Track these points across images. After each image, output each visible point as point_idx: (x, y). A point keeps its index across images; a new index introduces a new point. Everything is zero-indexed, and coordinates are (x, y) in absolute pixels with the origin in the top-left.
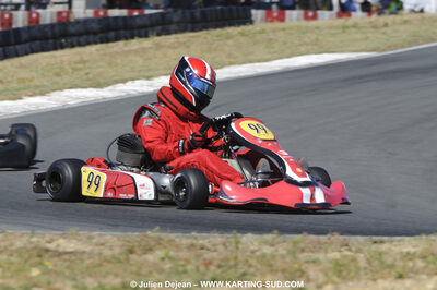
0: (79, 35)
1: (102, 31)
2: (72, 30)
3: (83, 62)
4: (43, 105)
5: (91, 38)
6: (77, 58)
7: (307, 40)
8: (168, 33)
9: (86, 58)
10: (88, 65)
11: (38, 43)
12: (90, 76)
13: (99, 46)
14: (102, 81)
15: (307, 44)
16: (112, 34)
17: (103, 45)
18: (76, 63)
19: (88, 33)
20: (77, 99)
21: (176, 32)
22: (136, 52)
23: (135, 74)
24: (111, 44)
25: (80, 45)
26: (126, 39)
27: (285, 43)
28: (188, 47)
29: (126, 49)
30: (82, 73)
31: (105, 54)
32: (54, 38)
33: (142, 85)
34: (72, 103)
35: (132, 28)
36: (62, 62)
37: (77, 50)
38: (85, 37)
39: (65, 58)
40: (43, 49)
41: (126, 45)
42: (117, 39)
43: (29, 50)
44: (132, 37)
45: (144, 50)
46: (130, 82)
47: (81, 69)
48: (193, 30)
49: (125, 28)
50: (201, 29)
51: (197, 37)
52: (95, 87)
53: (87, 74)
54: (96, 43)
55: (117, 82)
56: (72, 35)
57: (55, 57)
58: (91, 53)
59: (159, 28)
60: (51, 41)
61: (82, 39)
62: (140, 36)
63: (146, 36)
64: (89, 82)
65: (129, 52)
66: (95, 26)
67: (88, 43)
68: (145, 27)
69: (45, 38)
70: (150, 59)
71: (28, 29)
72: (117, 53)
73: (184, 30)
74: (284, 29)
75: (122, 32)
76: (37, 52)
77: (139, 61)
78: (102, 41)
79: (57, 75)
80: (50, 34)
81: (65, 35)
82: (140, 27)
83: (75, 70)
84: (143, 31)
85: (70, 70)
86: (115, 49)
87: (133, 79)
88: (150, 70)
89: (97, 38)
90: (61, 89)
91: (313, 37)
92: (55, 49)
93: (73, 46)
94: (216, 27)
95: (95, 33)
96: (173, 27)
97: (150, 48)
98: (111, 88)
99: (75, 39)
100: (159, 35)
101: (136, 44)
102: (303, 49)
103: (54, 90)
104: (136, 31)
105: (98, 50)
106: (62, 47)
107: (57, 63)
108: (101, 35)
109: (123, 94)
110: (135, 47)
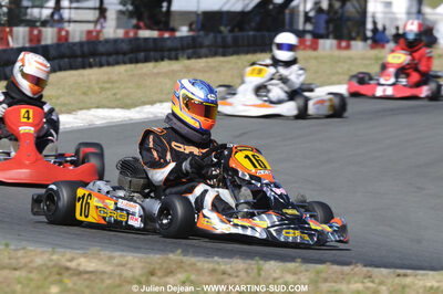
0: (109, 54)
1: (132, 51)
2: (101, 49)
3: (110, 81)
4: (69, 123)
5: (121, 58)
6: (106, 77)
7: (339, 70)
8: (199, 57)
9: (115, 78)
10: (117, 85)
11: (66, 60)
12: (118, 96)
13: (129, 67)
14: (129, 101)
15: (339, 74)
16: (142, 55)
17: (133, 66)
18: (104, 82)
19: (117, 53)
20: (103, 118)
21: (206, 56)
22: (166, 74)
23: (164, 97)
24: (140, 65)
25: (109, 64)
26: (156, 60)
27: (316, 72)
28: (218, 71)
29: (155, 71)
30: (109, 93)
31: (133, 75)
34: (99, 123)
35: (162, 50)
36: (90, 81)
37: (106, 69)
38: (114, 57)
39: (93, 77)
40: (71, 68)
41: (155, 67)
42: (146, 60)
43: (57, 68)
44: (162, 60)
45: (174, 72)
46: (158, 105)
47: (108, 89)
48: (224, 55)
49: (155, 50)
50: (232, 54)
51: (228, 62)
52: (122, 108)
53: (115, 94)
54: (125, 63)
55: (144, 103)
56: (102, 54)
57: (83, 76)
58: (120, 73)
59: (190, 51)
60: (80, 60)
61: (111, 59)
62: (170, 59)
63: (176, 59)
64: (117, 103)
65: (158, 74)
66: (125, 47)
67: (117, 63)
68: (176, 49)
69: (73, 56)
71: (58, 46)
72: (145, 74)
73: (215, 54)
74: (316, 58)
75: (152, 54)
76: (65, 70)
77: (168, 83)
78: (131, 62)
79: (85, 94)
80: (79, 52)
81: (94, 54)
82: (170, 50)
83: (102, 89)
84: (173, 54)
85: (98, 90)
86: (145, 70)
87: (161, 101)
89: (127, 58)
90: (88, 108)
91: (346, 66)
92: (84, 67)
93: (101, 65)
94: (247, 53)
95: (124, 54)
96: (204, 51)
97: (181, 71)
98: (138, 109)
99: (104, 59)
100: (189, 58)
101: (165, 66)
102: (334, 78)
103: (81, 109)
104: (166, 54)
105: (126, 71)
106: (91, 66)
107: (84, 82)
108: (131, 55)
109: (151, 116)
110: (165, 70)
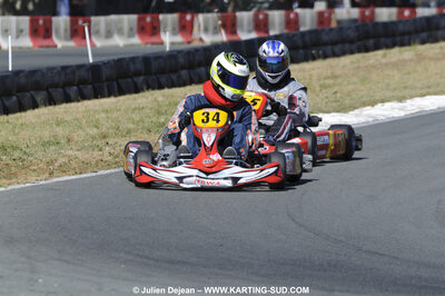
0: (334, 43)
1: (359, 39)
2: (325, 38)
3: (335, 77)
5: (347, 46)
6: (329, 72)
9: (338, 72)
10: (340, 80)
12: (338, 95)
14: (347, 102)
16: (371, 42)
18: (326, 78)
19: (343, 41)
22: (395, 65)
23: (389, 94)
24: (371, 54)
25: (335, 55)
29: (384, 61)
30: (331, 91)
31: (359, 68)
32: (305, 47)
33: (393, 109)
35: (394, 35)
37: (330, 61)
38: (340, 46)
39: (315, 72)
41: (384, 56)
42: (377, 47)
44: (393, 45)
45: (404, 62)
46: (379, 105)
47: (329, 86)
49: (386, 36)
52: (339, 111)
53: (336, 92)
54: (352, 53)
55: (364, 104)
56: (326, 44)
57: (304, 71)
58: (344, 67)
59: (425, 34)
60: (301, 51)
61: (337, 49)
62: (402, 45)
63: (409, 44)
64: (334, 105)
65: (387, 65)
66: (352, 34)
67: (344, 53)
68: (409, 33)
70: (409, 73)
72: (373, 66)
75: (382, 40)
77: (396, 75)
78: (359, 51)
80: (300, 43)
82: (403, 34)
83: (323, 87)
84: (407, 38)
85: (318, 88)
86: (371, 62)
87: (383, 101)
88: (406, 88)
89: (354, 47)
92: (307, 60)
93: (325, 56)
95: (352, 42)
96: (441, 33)
97: (411, 60)
98: (356, 111)
99: (329, 49)
100: (423, 43)
101: (396, 54)
104: (398, 39)
105: (352, 63)
106: (314, 58)
107: (305, 78)
108: (359, 43)
109: (370, 120)
110: (394, 59)
